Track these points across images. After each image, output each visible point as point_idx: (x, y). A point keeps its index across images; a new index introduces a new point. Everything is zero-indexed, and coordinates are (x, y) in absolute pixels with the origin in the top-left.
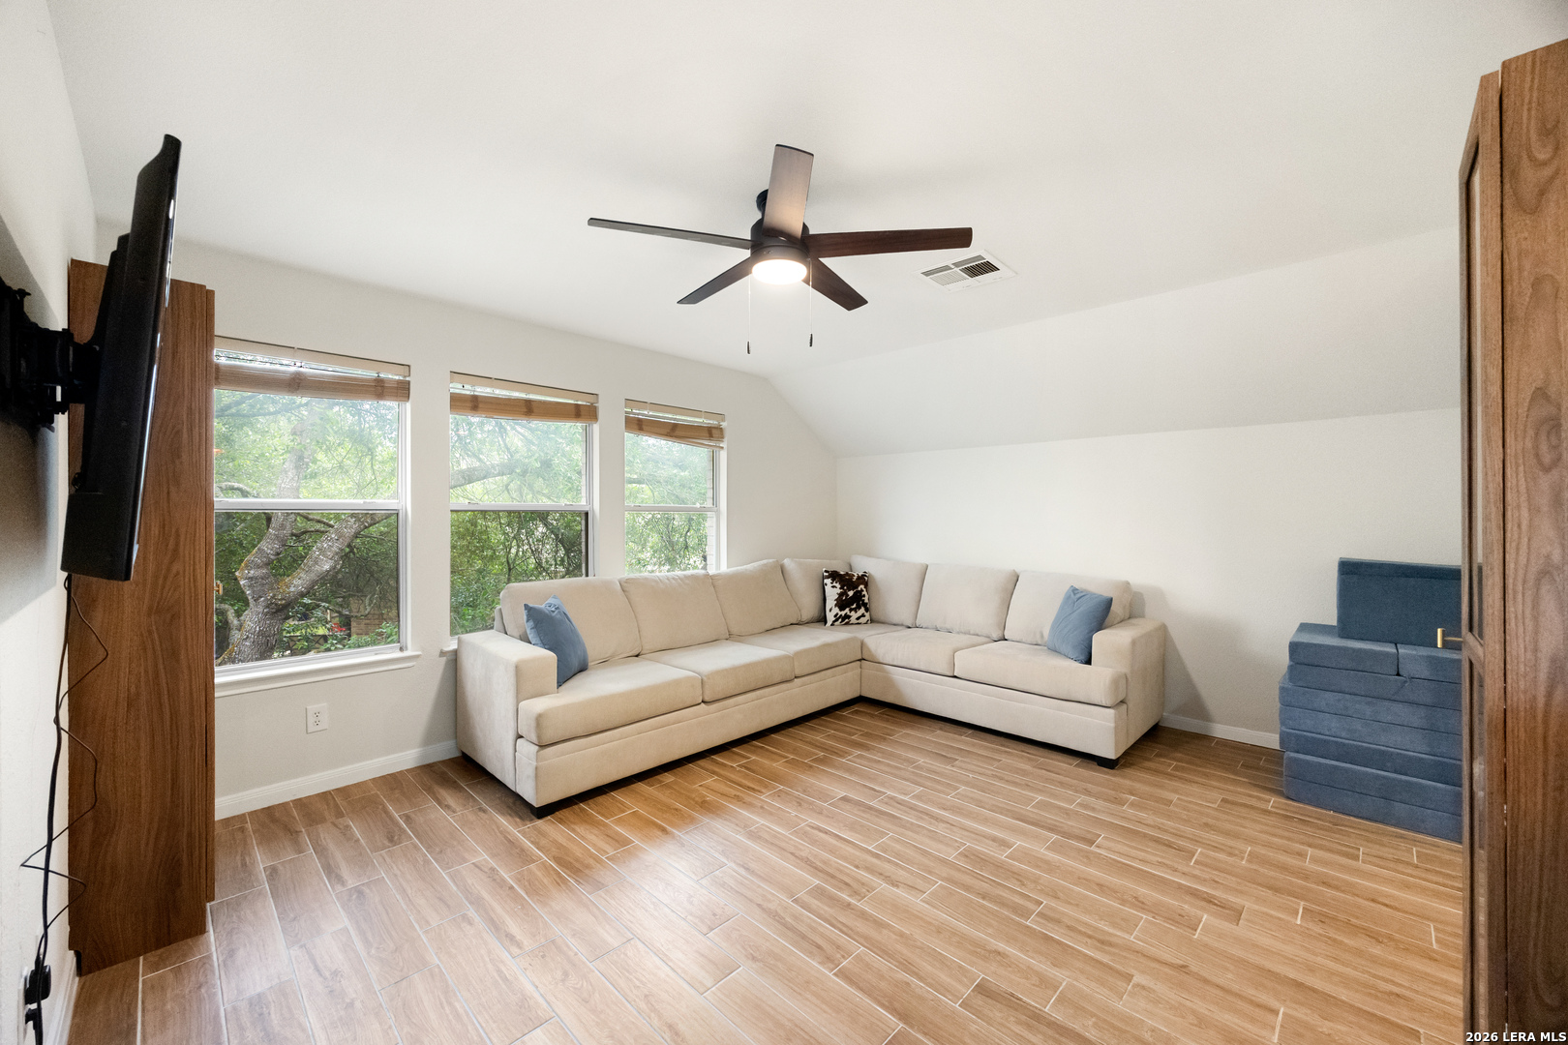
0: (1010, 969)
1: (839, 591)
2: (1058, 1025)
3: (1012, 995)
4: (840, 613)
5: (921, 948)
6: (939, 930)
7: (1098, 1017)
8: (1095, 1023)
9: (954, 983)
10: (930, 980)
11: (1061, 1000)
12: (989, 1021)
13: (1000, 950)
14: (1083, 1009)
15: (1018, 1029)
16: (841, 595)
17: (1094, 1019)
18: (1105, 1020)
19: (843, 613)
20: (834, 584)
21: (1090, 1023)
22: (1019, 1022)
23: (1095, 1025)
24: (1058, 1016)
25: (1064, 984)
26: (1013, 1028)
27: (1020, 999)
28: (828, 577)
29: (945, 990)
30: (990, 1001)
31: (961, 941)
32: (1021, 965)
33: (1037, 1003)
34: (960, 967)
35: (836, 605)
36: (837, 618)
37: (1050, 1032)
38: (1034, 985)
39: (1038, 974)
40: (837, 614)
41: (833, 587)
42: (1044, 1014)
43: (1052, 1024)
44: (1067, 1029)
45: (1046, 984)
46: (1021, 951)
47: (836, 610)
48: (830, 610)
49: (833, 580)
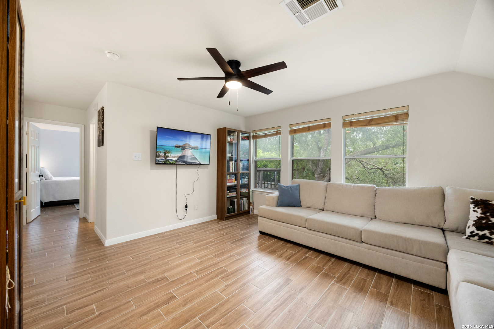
0: (178, 306)
1: (479, 215)
2: (153, 310)
3: (168, 303)
4: (476, 232)
5: (195, 288)
6: (201, 293)
7: (149, 321)
8: (147, 320)
9: (179, 292)
10: (182, 287)
11: (160, 314)
12: (163, 296)
13: (187, 306)
14: (154, 319)
15: (157, 301)
16: (480, 219)
17: (149, 320)
18: (147, 323)
19: (481, 233)
20: (476, 209)
21: (148, 318)
22: (159, 302)
23: (147, 319)
24: (155, 312)
25: (165, 318)
26: (158, 300)
27: (166, 304)
28: (472, 203)
29: (177, 290)
30: (169, 298)
31: (194, 297)
32: (178, 309)
33: (162, 308)
34: (184, 294)
35: (473, 225)
36: (472, 235)
37: (152, 307)
38: (169, 309)
39: (173, 312)
40: (473, 232)
41: (474, 211)
42: (158, 308)
43: (154, 309)
44: (150, 312)
45: (167, 313)
46: (184, 311)
47: (473, 229)
48: (469, 228)
49: (475, 206)
